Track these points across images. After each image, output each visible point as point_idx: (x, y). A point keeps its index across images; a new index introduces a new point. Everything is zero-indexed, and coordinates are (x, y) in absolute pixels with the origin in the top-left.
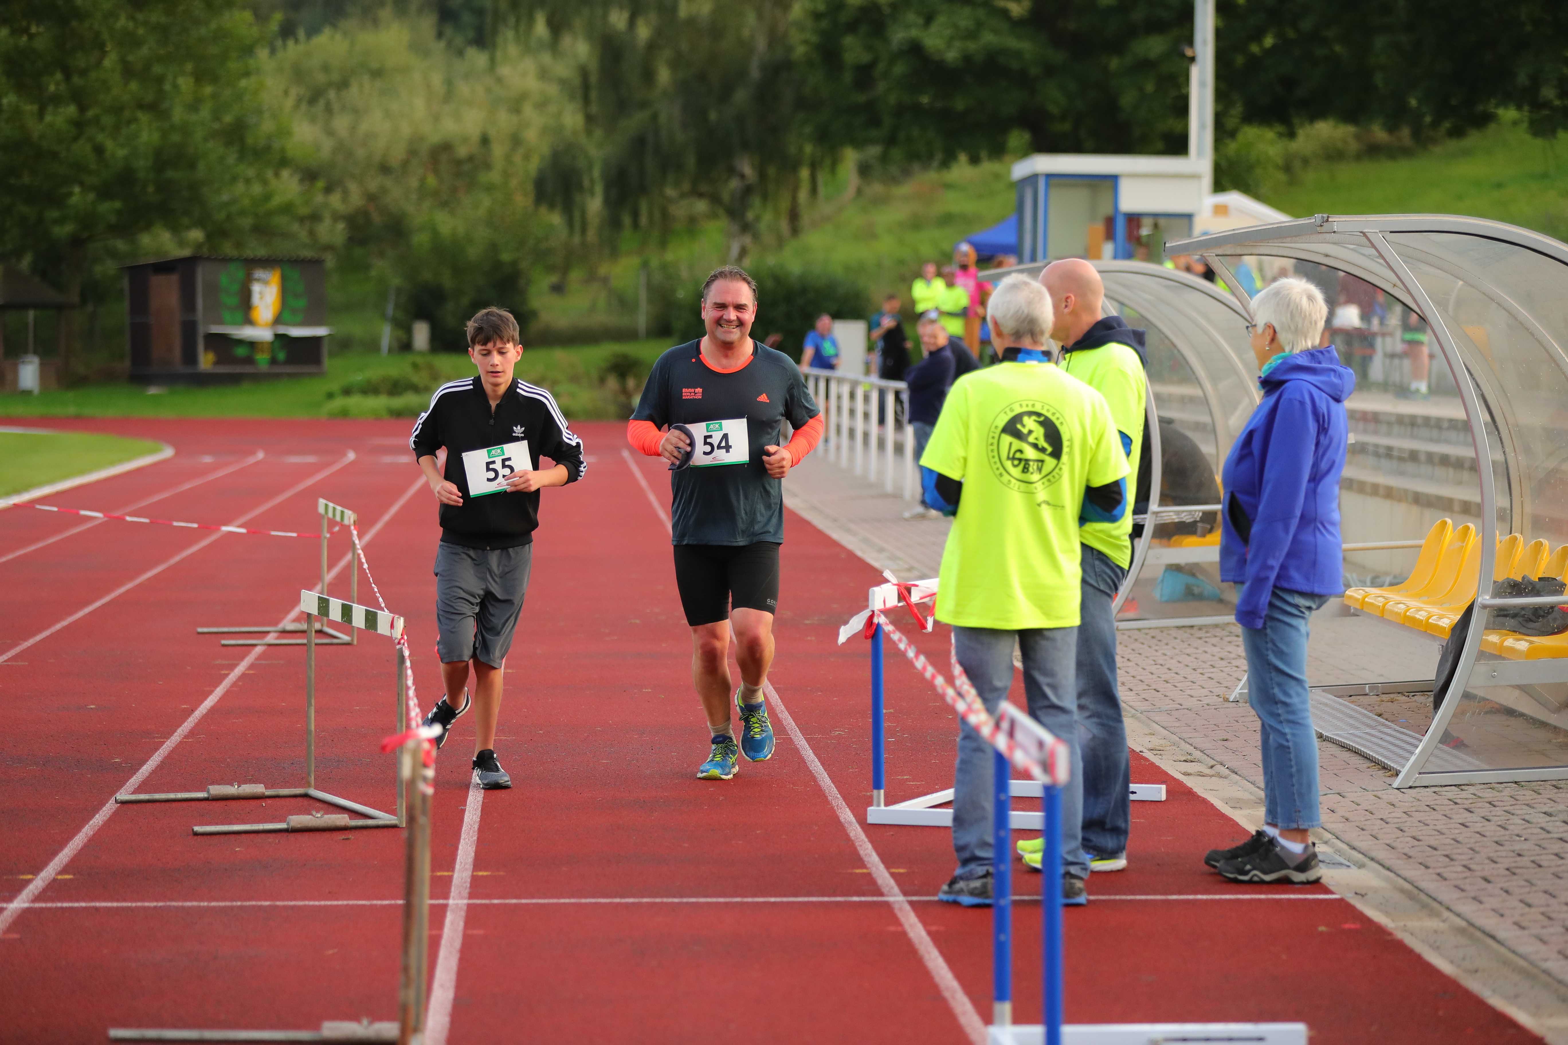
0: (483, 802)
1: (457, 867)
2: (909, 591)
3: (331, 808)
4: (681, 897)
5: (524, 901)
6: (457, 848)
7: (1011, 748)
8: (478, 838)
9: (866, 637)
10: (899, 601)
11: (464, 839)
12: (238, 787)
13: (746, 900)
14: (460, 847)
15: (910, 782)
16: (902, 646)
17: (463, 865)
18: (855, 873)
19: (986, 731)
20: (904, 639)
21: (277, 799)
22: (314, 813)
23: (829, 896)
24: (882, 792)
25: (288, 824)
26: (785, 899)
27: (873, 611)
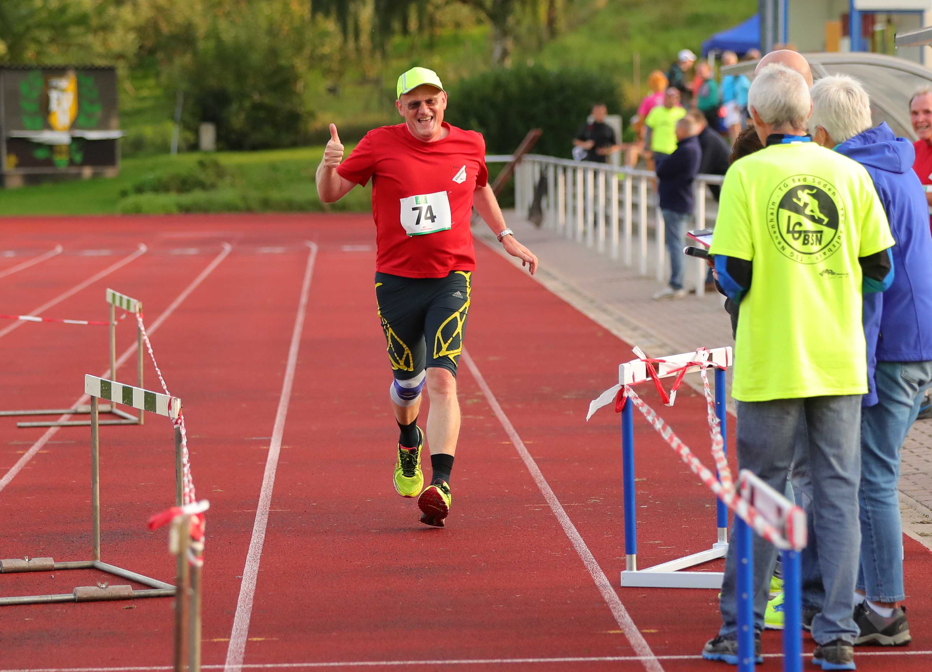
0: (259, 572)
1: (233, 633)
2: (657, 367)
3: (116, 579)
4: (444, 659)
5: (295, 665)
6: (234, 616)
7: (751, 515)
8: (253, 606)
9: (617, 411)
10: (647, 376)
11: (240, 607)
12: (29, 560)
13: (505, 661)
14: (236, 614)
15: (661, 546)
16: (650, 418)
17: (238, 632)
18: (609, 634)
19: (728, 499)
20: (652, 411)
21: (65, 571)
22: (99, 584)
23: (584, 656)
24: (634, 556)
25: (75, 595)
26: (542, 660)
27: (623, 386)
